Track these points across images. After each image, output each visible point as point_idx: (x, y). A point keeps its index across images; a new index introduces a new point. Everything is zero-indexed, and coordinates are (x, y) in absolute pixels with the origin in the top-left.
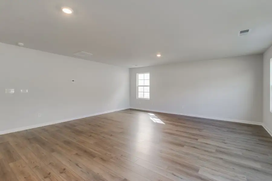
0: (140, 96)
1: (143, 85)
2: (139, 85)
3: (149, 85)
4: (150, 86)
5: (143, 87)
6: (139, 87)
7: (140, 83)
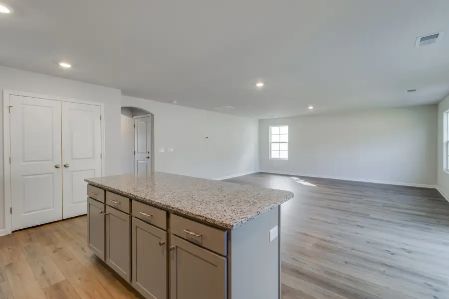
0: (274, 155)
1: (278, 141)
2: (272, 141)
3: (287, 141)
4: (289, 143)
5: (278, 144)
6: (272, 144)
7: (274, 138)
